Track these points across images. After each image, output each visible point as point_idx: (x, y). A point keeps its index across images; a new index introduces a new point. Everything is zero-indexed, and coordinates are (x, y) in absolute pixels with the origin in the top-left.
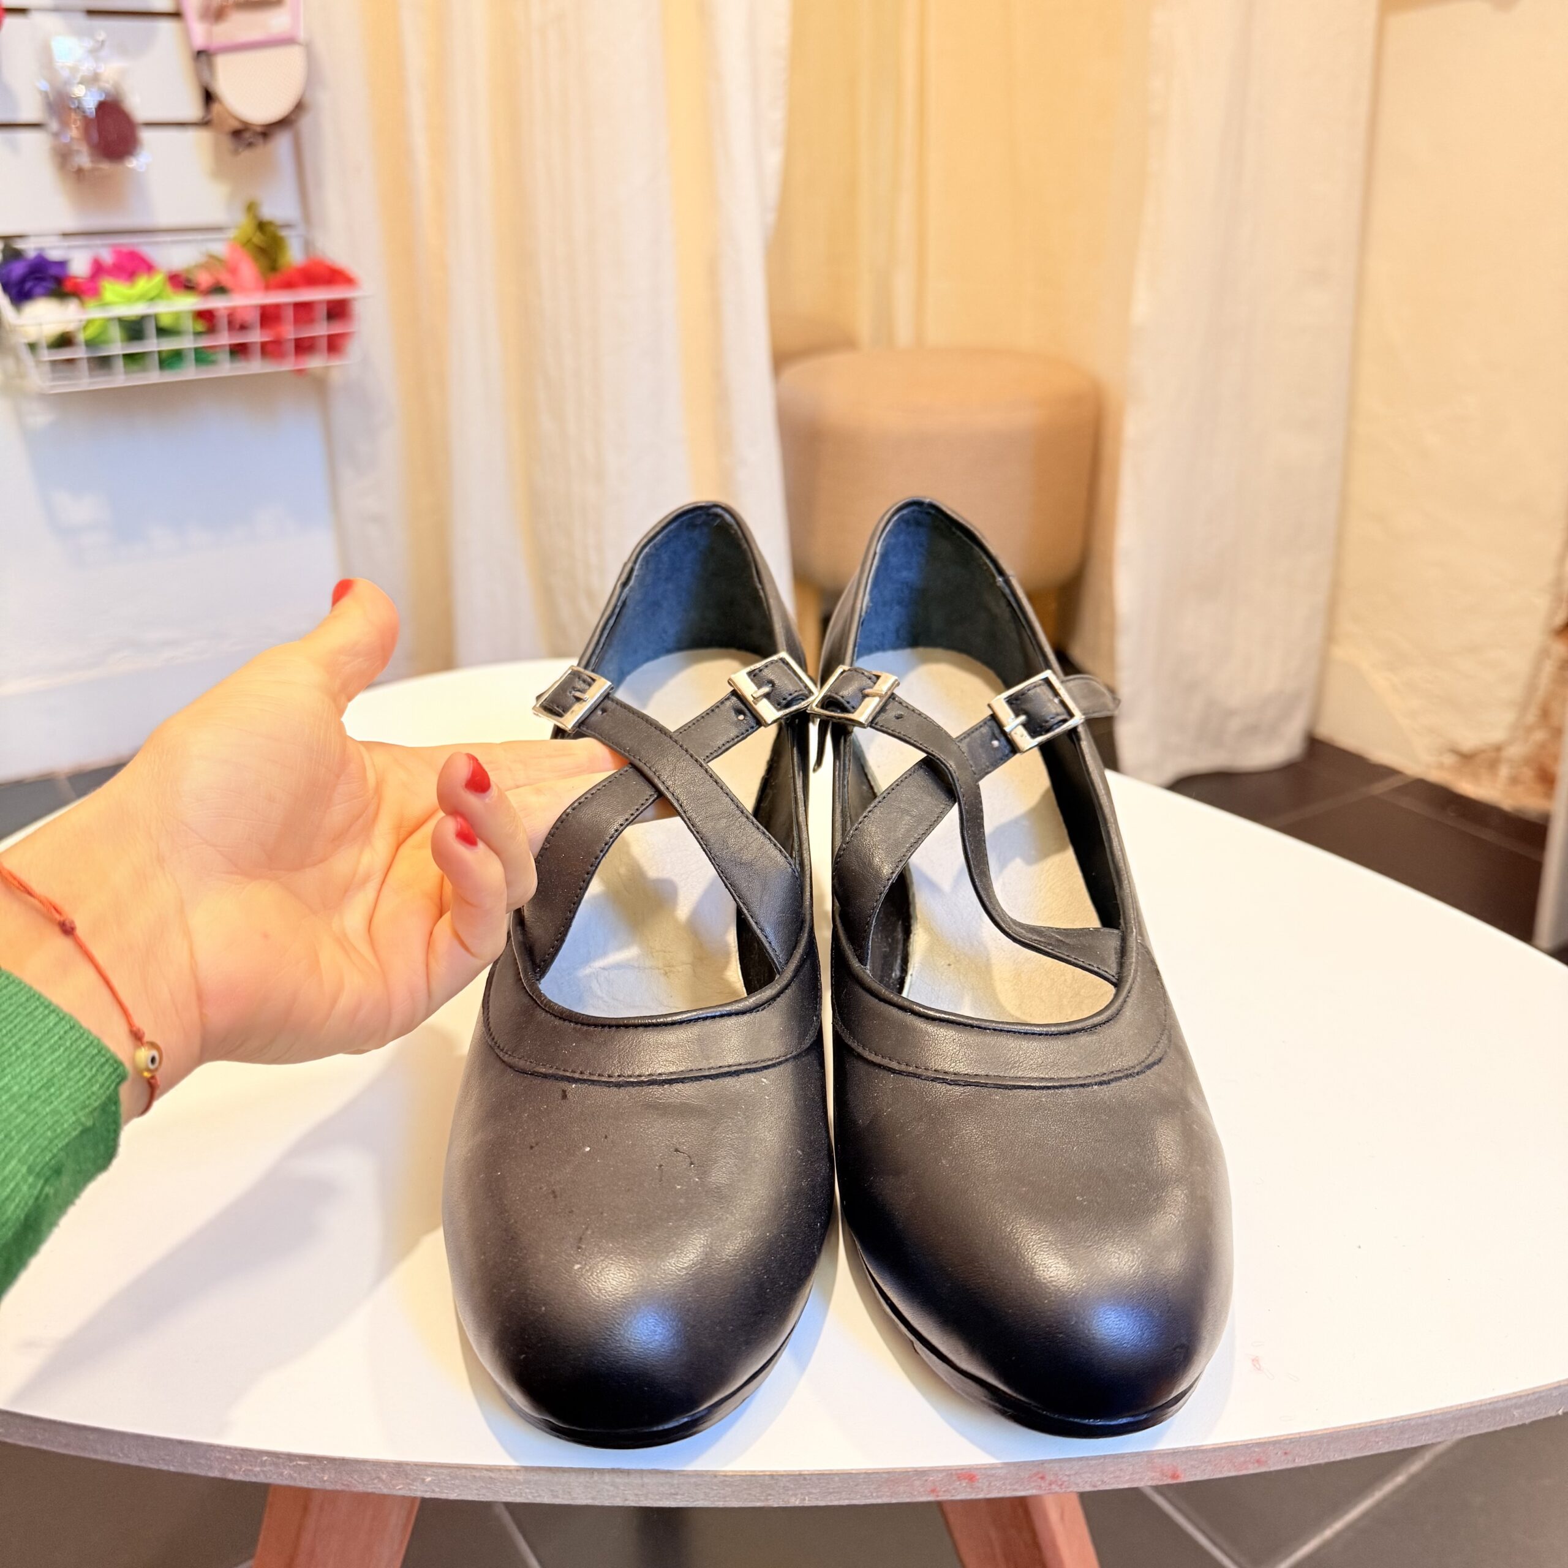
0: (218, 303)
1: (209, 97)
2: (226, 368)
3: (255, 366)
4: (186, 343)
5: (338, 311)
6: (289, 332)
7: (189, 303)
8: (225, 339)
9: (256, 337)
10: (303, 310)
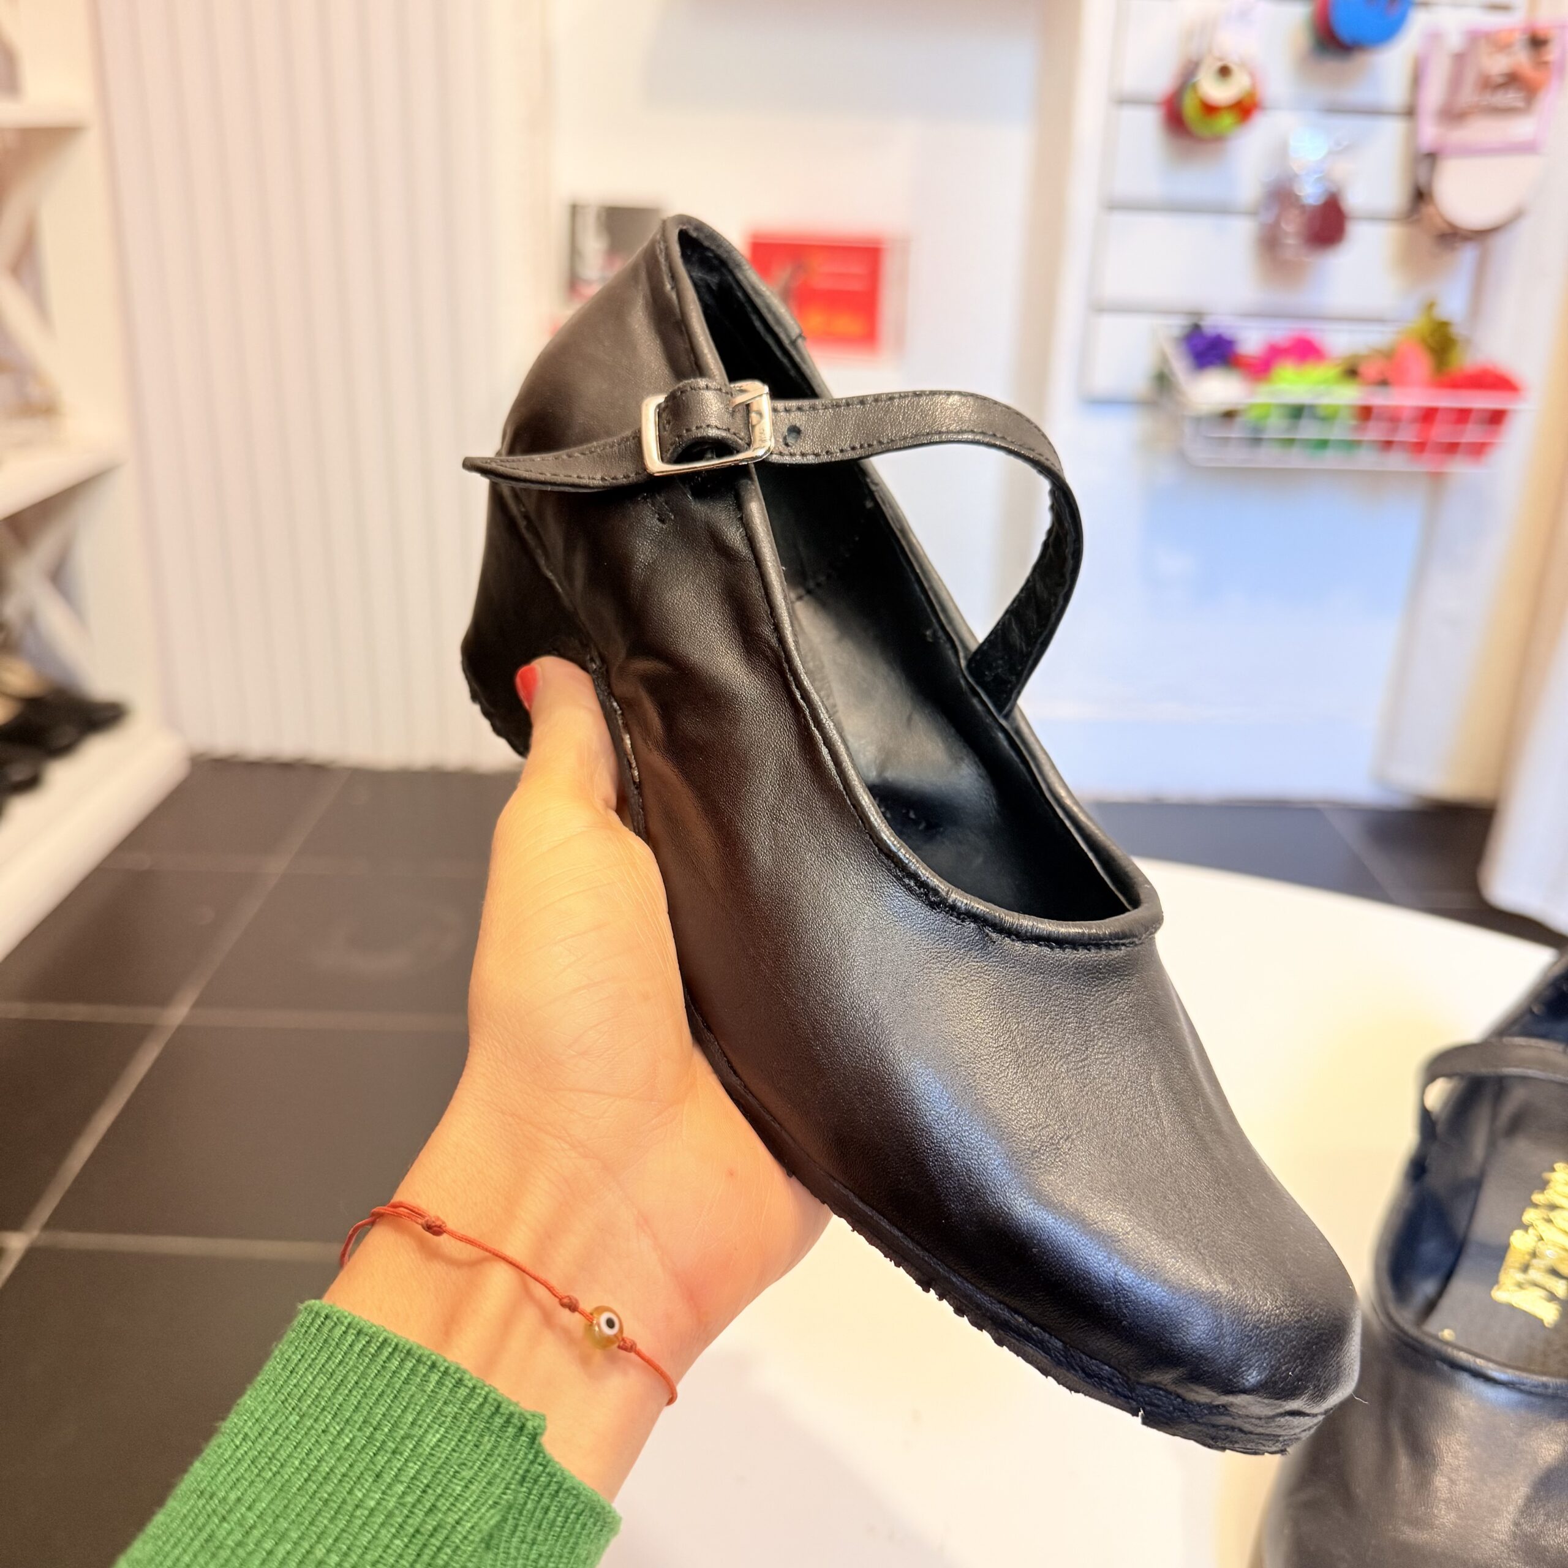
0: (1380, 399)
1: (1421, 196)
2: (1367, 460)
3: (1397, 461)
4: (1336, 433)
5: (1496, 418)
6: (1441, 432)
7: (1350, 395)
8: (1374, 432)
9: (1407, 434)
10: (1463, 415)
